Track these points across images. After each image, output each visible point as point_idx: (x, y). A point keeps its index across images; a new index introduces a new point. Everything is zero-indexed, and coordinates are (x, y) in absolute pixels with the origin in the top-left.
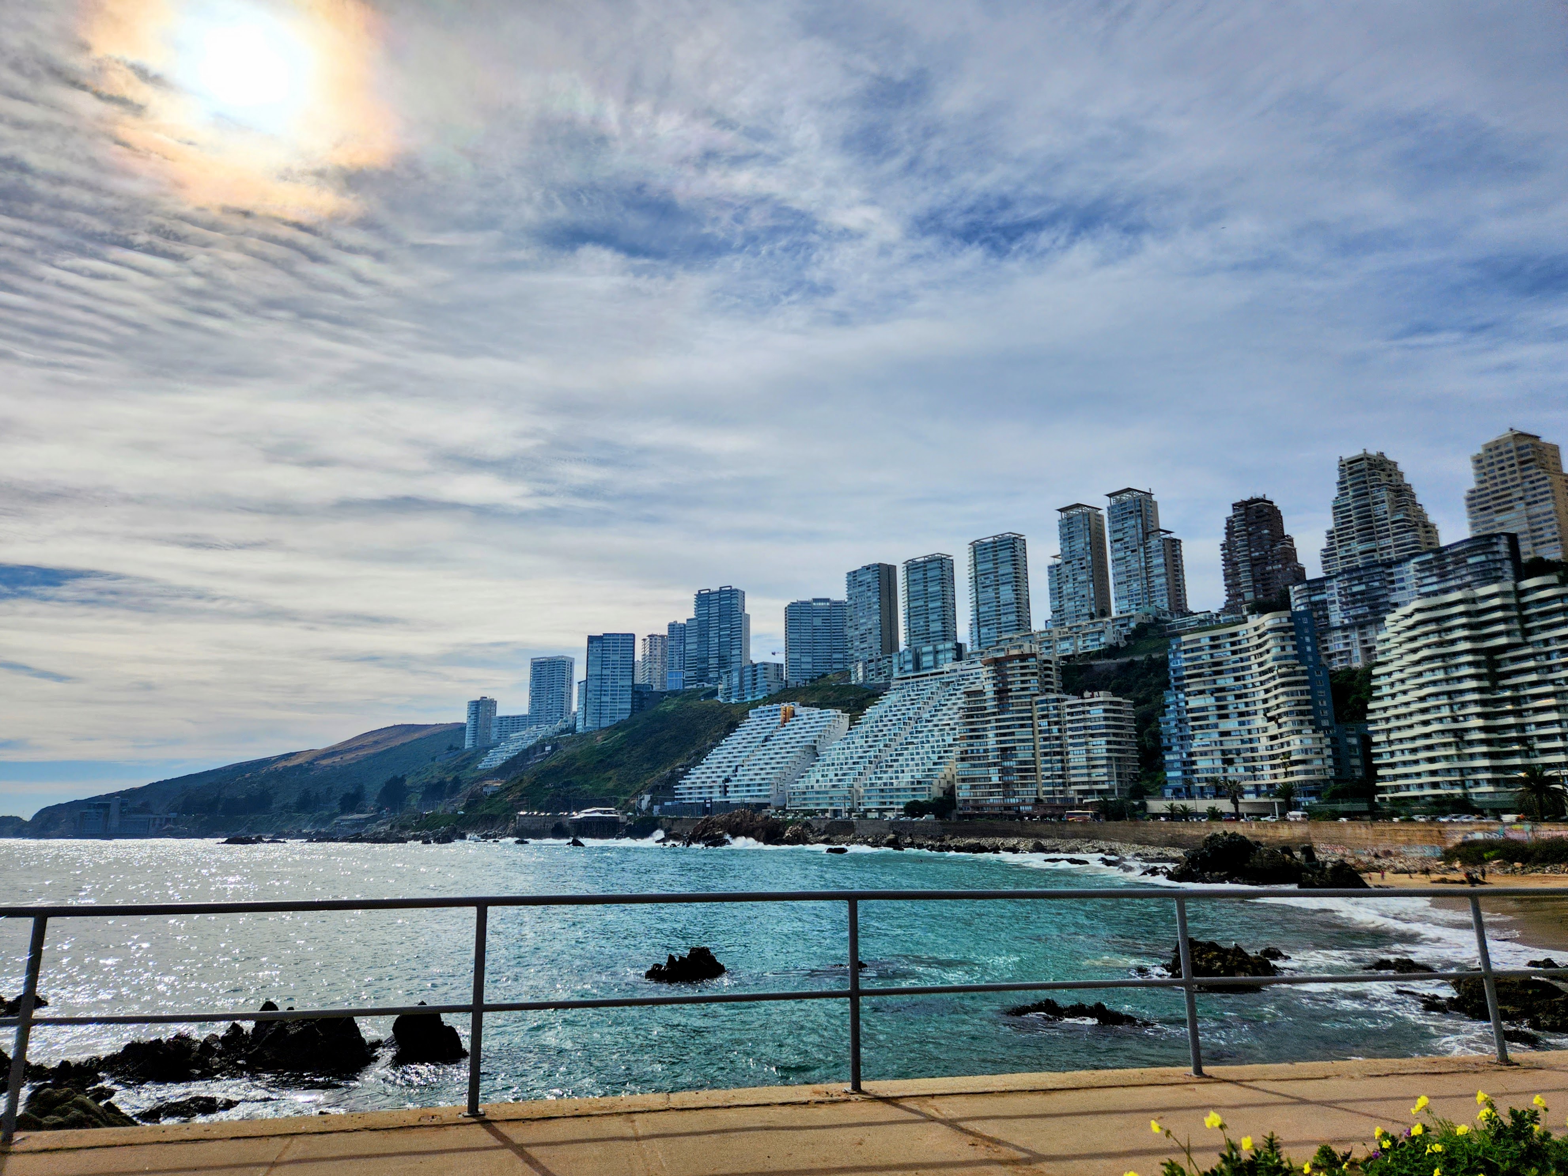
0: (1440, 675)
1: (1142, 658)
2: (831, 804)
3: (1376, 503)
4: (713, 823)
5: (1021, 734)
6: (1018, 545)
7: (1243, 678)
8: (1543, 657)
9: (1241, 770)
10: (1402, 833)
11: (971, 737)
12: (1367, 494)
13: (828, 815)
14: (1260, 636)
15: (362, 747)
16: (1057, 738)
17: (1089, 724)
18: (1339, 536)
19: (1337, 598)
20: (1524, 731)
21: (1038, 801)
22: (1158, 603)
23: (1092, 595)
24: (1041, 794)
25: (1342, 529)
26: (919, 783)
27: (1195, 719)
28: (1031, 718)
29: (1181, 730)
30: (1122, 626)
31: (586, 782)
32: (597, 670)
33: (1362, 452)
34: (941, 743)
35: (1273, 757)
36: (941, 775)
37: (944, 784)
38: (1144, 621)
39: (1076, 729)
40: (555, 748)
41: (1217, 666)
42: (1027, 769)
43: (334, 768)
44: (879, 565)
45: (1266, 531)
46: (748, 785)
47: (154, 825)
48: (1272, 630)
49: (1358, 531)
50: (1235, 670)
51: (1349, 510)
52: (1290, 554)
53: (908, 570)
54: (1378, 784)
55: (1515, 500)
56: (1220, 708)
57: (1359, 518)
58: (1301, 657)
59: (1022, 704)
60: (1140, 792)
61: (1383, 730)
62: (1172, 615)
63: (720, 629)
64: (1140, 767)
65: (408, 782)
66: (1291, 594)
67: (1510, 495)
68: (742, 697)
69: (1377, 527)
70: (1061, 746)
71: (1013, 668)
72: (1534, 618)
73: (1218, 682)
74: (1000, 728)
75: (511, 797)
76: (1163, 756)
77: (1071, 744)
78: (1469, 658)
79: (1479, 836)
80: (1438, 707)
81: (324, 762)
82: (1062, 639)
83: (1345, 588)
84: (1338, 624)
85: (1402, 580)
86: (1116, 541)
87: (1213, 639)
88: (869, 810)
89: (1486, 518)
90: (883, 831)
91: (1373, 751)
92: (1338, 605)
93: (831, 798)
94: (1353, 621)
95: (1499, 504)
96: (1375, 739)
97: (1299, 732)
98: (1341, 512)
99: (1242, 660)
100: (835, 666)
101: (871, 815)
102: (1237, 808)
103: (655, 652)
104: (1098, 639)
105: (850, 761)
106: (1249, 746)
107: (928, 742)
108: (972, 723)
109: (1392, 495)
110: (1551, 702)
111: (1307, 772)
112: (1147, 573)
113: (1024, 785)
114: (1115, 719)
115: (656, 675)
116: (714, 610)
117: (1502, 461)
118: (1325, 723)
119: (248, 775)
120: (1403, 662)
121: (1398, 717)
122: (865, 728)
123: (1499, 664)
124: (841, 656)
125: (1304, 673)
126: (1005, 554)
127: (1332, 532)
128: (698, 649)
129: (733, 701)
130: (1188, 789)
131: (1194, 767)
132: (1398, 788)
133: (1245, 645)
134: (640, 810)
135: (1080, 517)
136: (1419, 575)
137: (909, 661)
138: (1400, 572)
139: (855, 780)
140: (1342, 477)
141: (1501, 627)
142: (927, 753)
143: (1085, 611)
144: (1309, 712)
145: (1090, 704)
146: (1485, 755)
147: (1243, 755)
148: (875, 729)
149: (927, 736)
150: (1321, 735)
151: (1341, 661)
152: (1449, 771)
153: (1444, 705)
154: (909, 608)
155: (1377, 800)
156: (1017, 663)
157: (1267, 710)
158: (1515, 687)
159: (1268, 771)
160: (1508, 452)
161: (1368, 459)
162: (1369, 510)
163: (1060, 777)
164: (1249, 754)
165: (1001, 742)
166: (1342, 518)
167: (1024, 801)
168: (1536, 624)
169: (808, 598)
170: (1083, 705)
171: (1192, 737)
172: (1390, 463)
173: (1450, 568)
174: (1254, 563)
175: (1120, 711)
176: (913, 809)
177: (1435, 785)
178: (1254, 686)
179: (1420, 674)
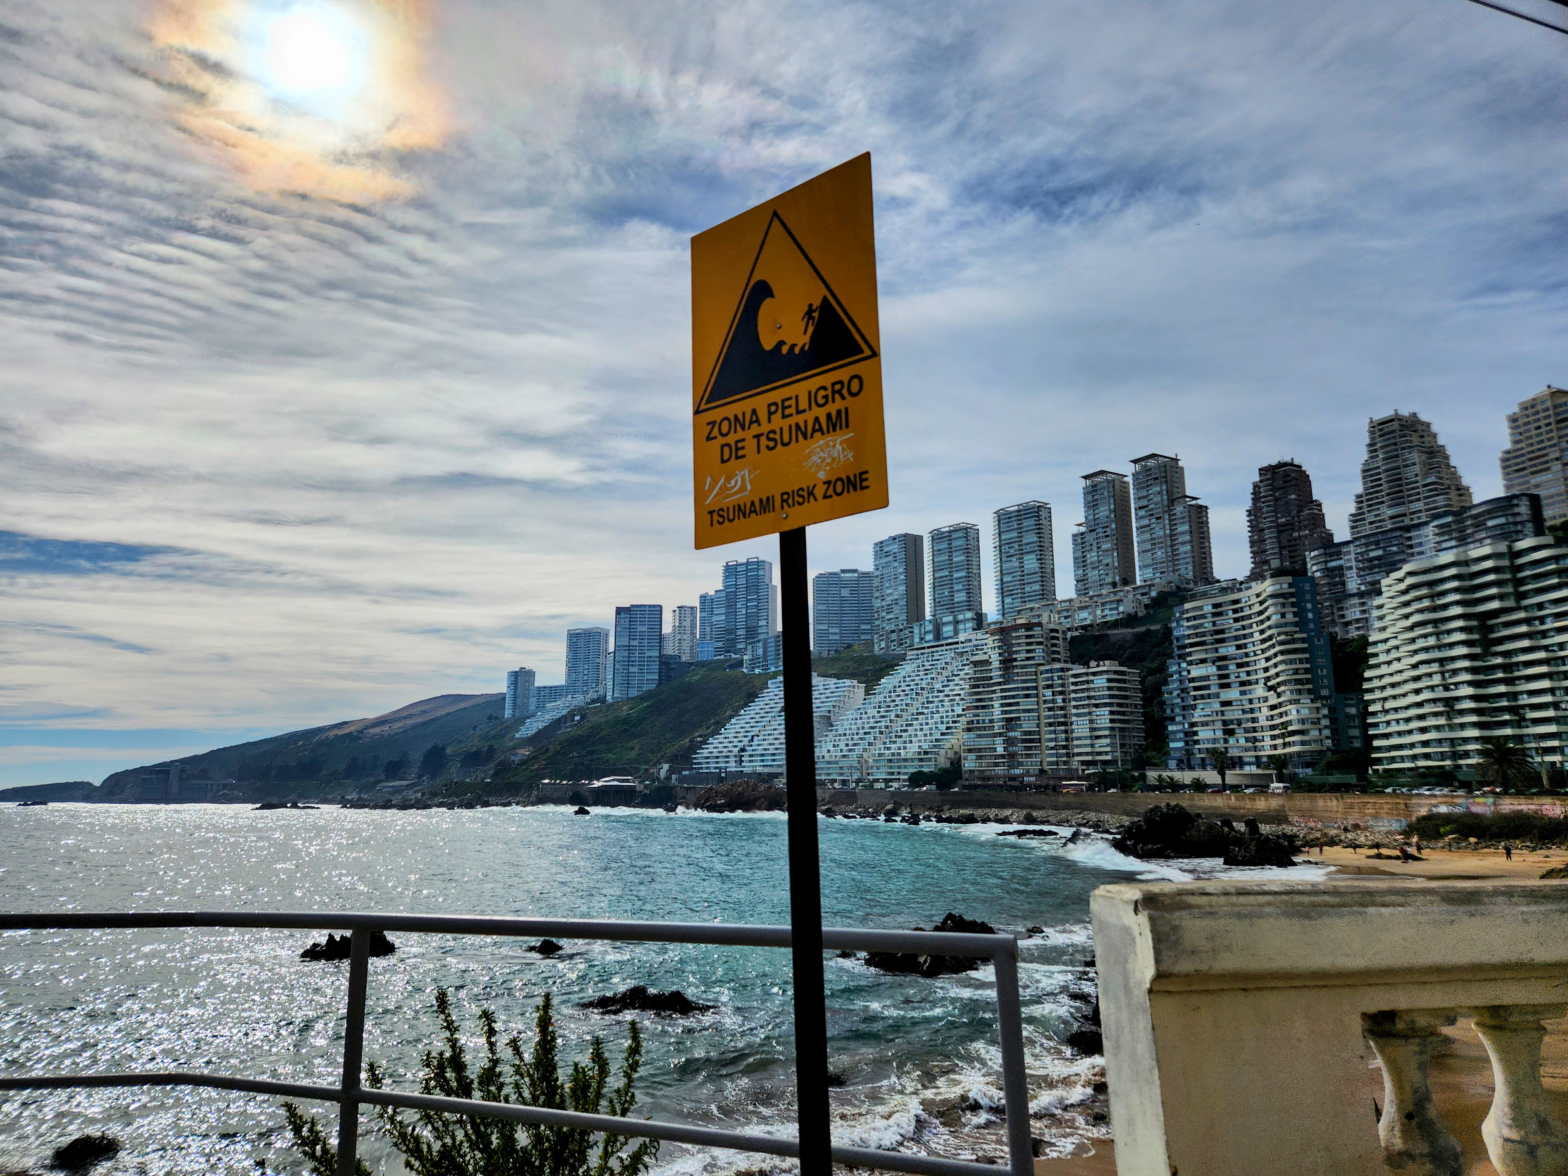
0: (1432, 641)
1: (1158, 627)
2: (842, 774)
3: (1407, 466)
4: (716, 792)
5: (1026, 704)
6: (1043, 513)
7: (1245, 646)
8: (1537, 623)
9: (1242, 741)
10: (1370, 806)
11: (977, 707)
12: (1397, 456)
13: (836, 785)
14: (1261, 603)
15: (411, 716)
16: (1062, 708)
17: (1093, 694)
18: (1368, 500)
19: (1354, 564)
20: (1516, 699)
21: (1042, 771)
22: (1183, 571)
23: (1116, 564)
24: (1045, 764)
25: (1371, 493)
26: (926, 753)
27: (1196, 689)
28: (1036, 688)
29: (1183, 700)
30: (1143, 594)
31: (610, 751)
32: (625, 641)
33: (1393, 413)
34: (950, 714)
35: (1273, 728)
36: (948, 745)
37: (951, 754)
38: (1166, 590)
39: (1081, 699)
40: (583, 718)
41: (1219, 636)
42: (1032, 740)
43: (383, 737)
44: (905, 535)
45: (1293, 497)
46: (763, 755)
47: (211, 790)
48: (1272, 596)
49: (1388, 495)
50: (1236, 638)
51: (1379, 474)
52: (1318, 520)
53: (933, 539)
54: (1373, 756)
55: (1552, 460)
56: (1221, 677)
57: (1389, 482)
58: (1301, 624)
59: (1027, 674)
60: (1142, 763)
61: (1379, 699)
62: (1196, 583)
63: (748, 601)
64: (1145, 739)
65: (449, 751)
66: (1308, 560)
67: (1546, 455)
68: (766, 667)
69: (1408, 490)
70: (1065, 716)
71: (1018, 637)
72: (1528, 581)
73: (1220, 650)
74: (1005, 698)
75: (536, 766)
76: (1166, 727)
77: (1075, 715)
78: (1460, 623)
79: (1443, 809)
80: (1430, 675)
81: (373, 731)
82: (1081, 608)
83: (1362, 554)
84: (1355, 591)
85: (1420, 544)
86: (1140, 508)
87: (1215, 606)
88: (877, 780)
89: (1521, 480)
90: (884, 801)
91: (1369, 721)
92: (1355, 570)
93: (841, 768)
94: (1369, 587)
95: (1535, 465)
96: (1371, 709)
97: (1297, 701)
98: (1371, 476)
99: (1244, 627)
100: (863, 637)
101: (877, 786)
102: (1223, 779)
103: (684, 624)
104: (1117, 609)
105: (861, 731)
106: (1250, 716)
107: (938, 712)
108: (978, 693)
109: (1424, 457)
110: (1544, 669)
111: (1303, 743)
112: (1172, 540)
113: (1028, 756)
114: (1119, 689)
115: (686, 646)
116: (742, 581)
117: (1539, 420)
118: (1325, 692)
119: (300, 743)
120: (1396, 629)
121: (1393, 685)
122: (880, 698)
123: (1492, 629)
124: (868, 627)
125: (1303, 640)
126: (1029, 523)
127: (1361, 496)
128: (727, 621)
129: (757, 671)
130: (1189, 760)
131: (1196, 738)
132: (1393, 760)
133: (1247, 612)
134: (658, 779)
135: (1105, 484)
136: (1438, 539)
137: (930, 632)
138: (1419, 536)
139: (865, 750)
140: (1372, 439)
141: (1493, 591)
142: (936, 723)
143: (1109, 580)
144: (1308, 681)
145: (1095, 674)
146: (1475, 725)
147: (1244, 725)
148: (888, 699)
149: (937, 707)
150: (1319, 705)
151: (1358, 629)
152: (1440, 741)
153: (1436, 673)
154: (934, 578)
155: (1370, 772)
156: (1022, 632)
157: (1268, 679)
158: (1506, 654)
159: (1268, 742)
160: (1545, 410)
161: (1399, 420)
162: (1400, 474)
163: (1064, 747)
164: (1250, 725)
165: (1006, 712)
166: (1372, 481)
167: (1028, 772)
168: (1530, 587)
169: (837, 569)
170: (1087, 674)
171: (1194, 707)
172: (1423, 423)
173: (1469, 531)
174: (1281, 529)
175: (1124, 681)
176: (917, 779)
177: (1427, 756)
178: (1255, 655)
179: (1413, 640)
